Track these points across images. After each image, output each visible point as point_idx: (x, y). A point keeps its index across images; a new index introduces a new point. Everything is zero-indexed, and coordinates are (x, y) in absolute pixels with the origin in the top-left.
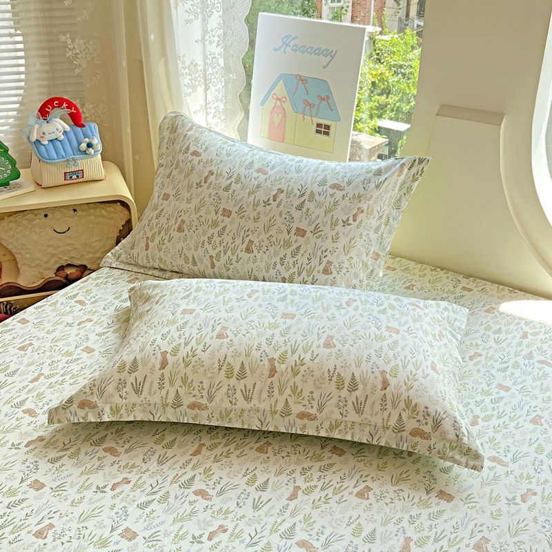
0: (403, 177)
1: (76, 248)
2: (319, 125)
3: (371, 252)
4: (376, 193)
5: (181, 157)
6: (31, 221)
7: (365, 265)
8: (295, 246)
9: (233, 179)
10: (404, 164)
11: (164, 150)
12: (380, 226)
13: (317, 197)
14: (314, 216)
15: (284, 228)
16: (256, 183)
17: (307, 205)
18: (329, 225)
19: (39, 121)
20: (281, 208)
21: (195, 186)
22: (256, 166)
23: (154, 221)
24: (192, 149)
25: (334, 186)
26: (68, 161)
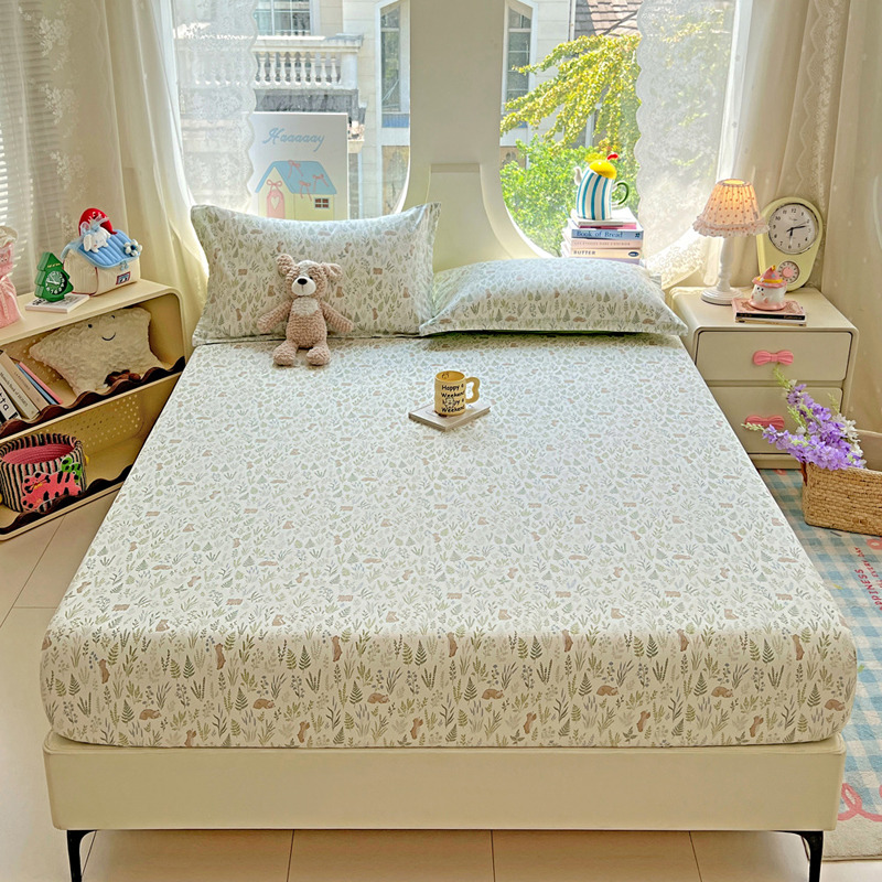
2: (318, 200)
6: (76, 334)
10: (426, 210)
13: (379, 243)
17: (374, 250)
18: (396, 261)
23: (240, 294)
24: (249, 229)
25: (387, 233)
26: (121, 264)
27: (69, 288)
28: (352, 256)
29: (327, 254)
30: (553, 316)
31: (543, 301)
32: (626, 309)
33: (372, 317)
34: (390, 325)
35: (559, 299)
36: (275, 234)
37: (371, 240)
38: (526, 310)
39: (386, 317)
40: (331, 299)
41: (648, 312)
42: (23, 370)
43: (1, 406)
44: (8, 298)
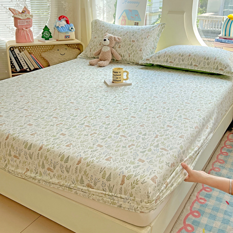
0: (159, 28)
2: (135, 23)
3: (152, 47)
4: (153, 32)
5: (99, 28)
6: (54, 51)
7: (150, 50)
8: (132, 45)
9: (114, 31)
12: (154, 40)
13: (137, 33)
14: (137, 37)
15: (129, 41)
16: (121, 31)
17: (135, 35)
18: (141, 39)
19: (59, 21)
20: (128, 36)
21: (104, 33)
22: (120, 27)
23: (92, 44)
24: (102, 25)
25: (142, 30)
26: (66, 32)
27: (51, 37)
28: (127, 36)
29: (120, 35)
30: (186, 63)
31: (184, 57)
32: (214, 64)
33: (128, 56)
34: (134, 60)
35: (190, 57)
36: (108, 27)
37: (135, 31)
38: (177, 60)
39: (133, 57)
40: (117, 48)
41: (222, 66)
42: (32, 57)
43: (23, 65)
44: (28, 35)
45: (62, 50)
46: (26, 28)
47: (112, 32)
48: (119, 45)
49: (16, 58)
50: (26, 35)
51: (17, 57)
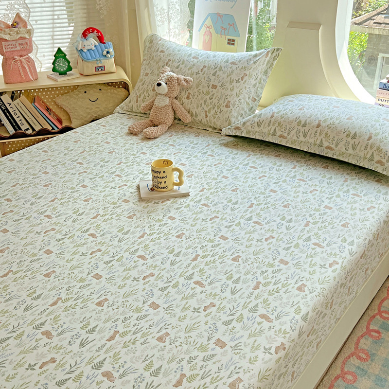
0: (268, 58)
1: (101, 110)
2: (229, 40)
3: (251, 97)
4: (254, 66)
5: (155, 54)
6: (77, 95)
7: (248, 104)
8: (211, 94)
9: (181, 63)
10: (269, 51)
11: (146, 52)
12: (256, 84)
13: (223, 69)
14: (221, 78)
15: (206, 85)
16: (192, 64)
17: (218, 73)
18: (229, 83)
19: (82, 39)
20: (205, 75)
21: (161, 67)
22: (193, 55)
23: (141, 87)
24: (160, 50)
25: (233, 63)
26: (97, 60)
27: (70, 69)
28: (203, 74)
29: (190, 72)
30: (312, 141)
31: (307, 129)
33: (205, 117)
34: (215, 123)
35: (319, 129)
36: (170, 54)
37: (219, 66)
38: (293, 132)
39: (213, 118)
40: (183, 99)
41: (382, 155)
42: (36, 108)
43: (19, 123)
44: (24, 68)
45: (92, 92)
46: (21, 56)
47: (176, 65)
48: (187, 93)
49: (6, 112)
50: (21, 69)
51: (7, 109)
